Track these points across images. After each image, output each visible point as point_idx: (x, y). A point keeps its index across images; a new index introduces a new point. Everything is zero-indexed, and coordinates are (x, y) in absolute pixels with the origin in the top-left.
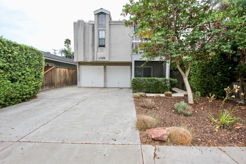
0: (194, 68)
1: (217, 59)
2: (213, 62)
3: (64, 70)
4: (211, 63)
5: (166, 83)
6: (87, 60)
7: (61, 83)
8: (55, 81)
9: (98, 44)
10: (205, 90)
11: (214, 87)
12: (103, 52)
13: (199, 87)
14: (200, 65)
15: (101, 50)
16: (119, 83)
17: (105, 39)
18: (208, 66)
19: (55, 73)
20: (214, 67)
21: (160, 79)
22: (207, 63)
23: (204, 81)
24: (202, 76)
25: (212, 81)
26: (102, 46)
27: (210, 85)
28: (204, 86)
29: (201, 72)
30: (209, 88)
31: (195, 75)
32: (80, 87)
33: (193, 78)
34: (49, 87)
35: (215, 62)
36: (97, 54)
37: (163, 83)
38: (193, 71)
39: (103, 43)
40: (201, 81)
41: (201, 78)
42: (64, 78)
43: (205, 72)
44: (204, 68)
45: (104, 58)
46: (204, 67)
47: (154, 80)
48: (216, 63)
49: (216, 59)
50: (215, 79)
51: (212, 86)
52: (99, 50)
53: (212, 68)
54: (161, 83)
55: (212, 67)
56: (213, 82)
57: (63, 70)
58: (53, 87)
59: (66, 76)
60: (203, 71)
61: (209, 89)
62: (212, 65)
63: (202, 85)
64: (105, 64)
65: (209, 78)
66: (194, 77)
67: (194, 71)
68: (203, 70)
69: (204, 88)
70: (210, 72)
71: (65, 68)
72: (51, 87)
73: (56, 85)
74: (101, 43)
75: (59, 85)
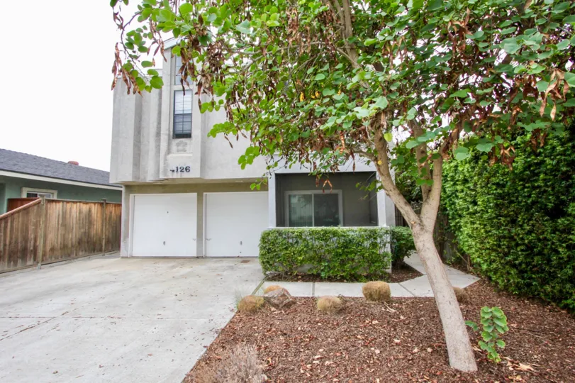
0: (469, 188)
1: (559, 149)
2: (543, 162)
3: (85, 208)
4: (530, 166)
5: (374, 245)
6: (145, 178)
7: (64, 247)
8: (40, 243)
9: (172, 130)
10: (521, 273)
11: (561, 266)
12: (185, 151)
13: (494, 261)
14: (488, 178)
15: (180, 148)
16: (241, 243)
17: (191, 114)
18: (521, 180)
19: (42, 219)
20: (550, 180)
21: (354, 231)
22: (515, 168)
23: (512, 238)
24: (502, 219)
25: (545, 239)
26: (182, 135)
27: (540, 253)
28: (516, 259)
29: (497, 205)
30: (534, 266)
31: (474, 214)
32: (127, 257)
33: (469, 225)
34: (9, 261)
35: (548, 161)
36: (165, 160)
37: (367, 244)
38: (465, 200)
39: (186, 127)
40: (499, 238)
41: (499, 228)
42: (83, 230)
43: (512, 202)
44: (506, 190)
45: (187, 169)
46: (503, 186)
47: (335, 234)
48: (558, 163)
49: (554, 148)
50: (563, 232)
51: (549, 261)
52: (174, 148)
53: (539, 187)
54: (359, 244)
55: (540, 183)
56: (553, 243)
57: (76, 209)
58: (30, 262)
59: (90, 223)
60: (504, 200)
61: (538, 272)
62: (538, 175)
63: (506, 255)
64: (202, 188)
65: (533, 225)
66: (473, 223)
67: (469, 199)
68: (500, 196)
69: (514, 266)
70: (534, 203)
71: (87, 203)
72: (20, 261)
73: (44, 255)
74: (179, 128)
75: (58, 253)
